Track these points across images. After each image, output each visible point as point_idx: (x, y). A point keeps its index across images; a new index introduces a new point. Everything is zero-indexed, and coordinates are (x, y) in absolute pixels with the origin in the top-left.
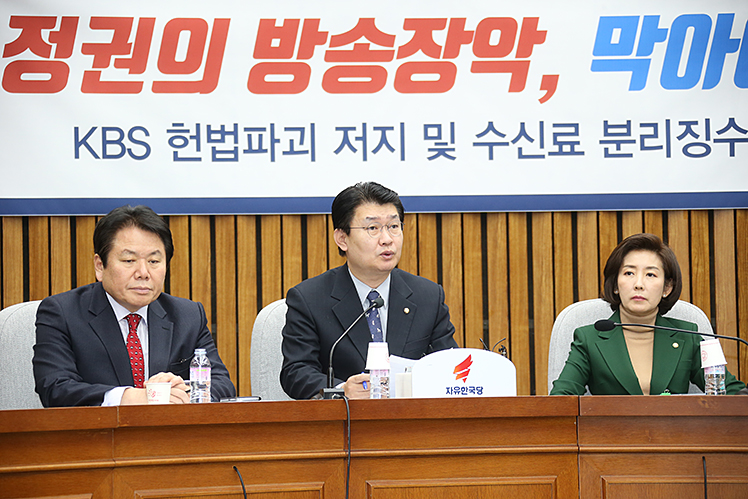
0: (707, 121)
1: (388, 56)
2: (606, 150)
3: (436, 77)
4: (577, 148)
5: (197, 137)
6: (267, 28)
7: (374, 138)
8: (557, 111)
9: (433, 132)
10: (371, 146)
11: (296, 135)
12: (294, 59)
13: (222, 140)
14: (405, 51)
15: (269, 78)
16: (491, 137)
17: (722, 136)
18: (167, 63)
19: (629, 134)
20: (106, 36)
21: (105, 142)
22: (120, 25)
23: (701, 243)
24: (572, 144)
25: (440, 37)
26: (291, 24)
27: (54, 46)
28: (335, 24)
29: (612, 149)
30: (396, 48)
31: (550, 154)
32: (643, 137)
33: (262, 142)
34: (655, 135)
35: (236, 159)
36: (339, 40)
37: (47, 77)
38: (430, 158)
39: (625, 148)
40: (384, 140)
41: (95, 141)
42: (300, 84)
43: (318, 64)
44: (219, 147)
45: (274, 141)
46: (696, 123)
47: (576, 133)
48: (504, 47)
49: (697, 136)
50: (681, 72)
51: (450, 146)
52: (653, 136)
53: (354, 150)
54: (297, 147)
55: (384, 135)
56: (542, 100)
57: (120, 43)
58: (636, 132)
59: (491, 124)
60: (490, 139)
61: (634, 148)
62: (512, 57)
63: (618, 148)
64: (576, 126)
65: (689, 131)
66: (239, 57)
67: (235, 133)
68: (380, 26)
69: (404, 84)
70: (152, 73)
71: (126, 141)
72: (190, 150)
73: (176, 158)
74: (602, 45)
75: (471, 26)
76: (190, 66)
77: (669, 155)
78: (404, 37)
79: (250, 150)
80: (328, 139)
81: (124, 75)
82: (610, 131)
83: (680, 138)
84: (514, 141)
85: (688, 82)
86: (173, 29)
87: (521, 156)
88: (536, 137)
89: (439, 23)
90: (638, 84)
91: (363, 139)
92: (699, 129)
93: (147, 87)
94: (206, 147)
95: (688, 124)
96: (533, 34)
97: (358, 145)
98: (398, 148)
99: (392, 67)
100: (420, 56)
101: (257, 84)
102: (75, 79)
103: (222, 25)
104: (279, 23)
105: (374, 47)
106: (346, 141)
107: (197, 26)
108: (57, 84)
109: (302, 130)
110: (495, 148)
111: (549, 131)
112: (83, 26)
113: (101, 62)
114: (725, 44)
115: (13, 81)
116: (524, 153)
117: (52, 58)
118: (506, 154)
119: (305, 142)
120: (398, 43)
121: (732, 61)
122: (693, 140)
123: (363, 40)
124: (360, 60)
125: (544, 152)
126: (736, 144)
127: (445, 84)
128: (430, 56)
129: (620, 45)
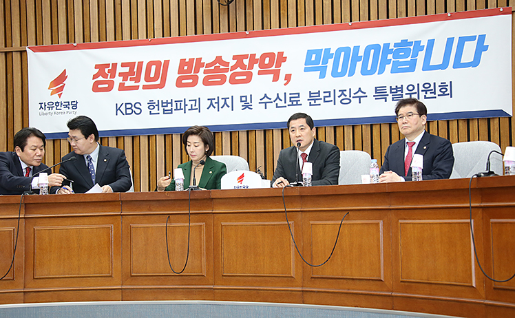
0: (350, 89)
1: (227, 71)
2: (310, 103)
3: (245, 77)
4: (299, 103)
5: (158, 105)
6: (183, 62)
7: (222, 102)
8: (291, 88)
9: (244, 99)
10: (220, 106)
11: (193, 103)
12: (192, 74)
13: (167, 106)
14: (234, 68)
15: (184, 81)
16: (266, 100)
17: (356, 95)
18: (148, 78)
19: (319, 96)
20: (126, 70)
21: (126, 109)
22: (131, 65)
24: (297, 101)
25: (246, 62)
26: (191, 60)
27: (109, 74)
28: (206, 60)
29: (313, 102)
30: (230, 67)
31: (289, 105)
32: (325, 97)
33: (181, 106)
35: (172, 113)
36: (209, 65)
37: (107, 86)
38: (243, 109)
39: (318, 102)
40: (225, 103)
41: (123, 109)
42: (194, 84)
43: (201, 75)
44: (166, 108)
45: (186, 105)
46: (345, 90)
47: (299, 97)
48: (271, 64)
49: (346, 96)
50: (339, 71)
51: (250, 104)
52: (328, 97)
53: (215, 107)
54: (194, 107)
55: (225, 101)
56: (285, 85)
57: (131, 72)
58: (322, 95)
59: (266, 94)
61: (321, 102)
62: (273, 68)
63: (315, 102)
64: (298, 94)
65: (343, 94)
66: (173, 74)
67: (171, 103)
68: (223, 58)
69: (233, 81)
70: (143, 82)
71: (133, 108)
72: (155, 111)
73: (151, 114)
74: (308, 61)
75: (258, 57)
76: (155, 79)
77: (335, 104)
78: (232, 63)
79: (176, 109)
80: (205, 104)
81: (132, 83)
82: (312, 95)
83: (339, 97)
84: (275, 101)
85: (342, 74)
86: (150, 65)
87: (277, 107)
88: (283, 98)
89: (246, 56)
90: (322, 76)
91: (218, 103)
92: (347, 93)
93: (141, 87)
94: (161, 109)
95: (342, 91)
96: (281, 58)
97: (216, 105)
98: (230, 105)
99: (228, 75)
100: (239, 70)
101: (179, 84)
102: (116, 86)
103: (167, 62)
105: (221, 67)
106: (211, 104)
107: (158, 63)
108: (109, 89)
109: (195, 100)
110: (267, 104)
111: (288, 96)
112: (119, 66)
113: (125, 79)
114: (356, 58)
115: (96, 88)
116: (278, 105)
117: (109, 79)
118: (271, 106)
119: (196, 105)
120: (231, 65)
121: (359, 65)
122: (344, 97)
123: (218, 65)
124: (217, 73)
125: (286, 105)
126: (361, 98)
127: (248, 80)
128: (243, 69)
129: (315, 61)
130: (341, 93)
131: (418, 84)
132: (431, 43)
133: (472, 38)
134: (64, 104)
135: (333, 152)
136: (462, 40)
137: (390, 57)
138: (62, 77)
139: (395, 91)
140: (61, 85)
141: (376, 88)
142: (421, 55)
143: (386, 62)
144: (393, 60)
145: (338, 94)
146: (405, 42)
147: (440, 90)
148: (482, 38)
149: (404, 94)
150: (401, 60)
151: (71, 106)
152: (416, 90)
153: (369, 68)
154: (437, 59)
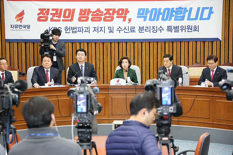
0: (157, 26)
1: (102, 15)
3: (110, 19)
4: (134, 31)
5: (70, 29)
6: (81, 10)
7: (100, 29)
8: (131, 25)
9: (110, 28)
10: (99, 31)
11: (86, 29)
12: (86, 16)
14: (105, 14)
15: (82, 19)
17: (159, 29)
18: (64, 16)
19: (143, 29)
20: (54, 12)
22: (57, 10)
23: (155, 47)
24: (134, 30)
25: (111, 12)
26: (86, 10)
27: (46, 14)
28: (93, 9)
29: (140, 31)
30: (103, 14)
31: (130, 32)
32: (146, 29)
33: (81, 30)
34: (148, 29)
35: (76, 33)
36: (94, 12)
37: (45, 19)
38: (109, 33)
39: (143, 31)
40: (101, 30)
42: (87, 20)
43: (90, 17)
44: (73, 31)
45: (83, 30)
47: (134, 29)
48: (122, 14)
50: (152, 18)
51: (113, 31)
53: (96, 31)
54: (86, 31)
55: (101, 29)
56: (128, 23)
57: (57, 13)
58: (145, 28)
59: (120, 27)
60: (120, 29)
62: (123, 15)
64: (134, 27)
65: (154, 28)
66: (77, 15)
67: (76, 28)
68: (100, 10)
69: (105, 20)
70: (62, 18)
72: (68, 31)
73: (66, 33)
74: (139, 13)
75: (116, 10)
76: (68, 17)
77: (150, 32)
78: (105, 12)
79: (78, 31)
80: (92, 29)
81: (57, 18)
82: (140, 28)
83: (152, 29)
84: (124, 30)
85: (153, 20)
86: (65, 10)
87: (125, 32)
88: (127, 29)
89: (111, 9)
90: (145, 20)
91: (98, 29)
92: (155, 28)
93: (61, 20)
94: (71, 31)
95: (153, 27)
96: (127, 11)
97: (97, 30)
98: (104, 31)
99: (103, 17)
100: (108, 15)
101: (80, 20)
102: (49, 19)
103: (74, 10)
104: (84, 10)
105: (100, 13)
106: (95, 30)
107: (69, 10)
108: (46, 20)
109: (87, 28)
110: (120, 31)
111: (130, 28)
112: (50, 10)
113: (54, 16)
114: (160, 13)
115: (39, 20)
117: (45, 16)
118: (122, 32)
119: (88, 30)
120: (104, 13)
121: (161, 16)
122: (154, 30)
123: (98, 12)
124: (97, 16)
126: (162, 31)
127: (112, 20)
128: (109, 15)
129: (142, 13)
130: (153, 28)
131: (185, 26)
132: (191, 9)
133: (207, 8)
134: (23, 26)
136: (204, 9)
137: (174, 13)
138: (22, 14)
139: (175, 28)
140: (21, 17)
141: (168, 26)
142: (187, 14)
143: (172, 16)
144: (175, 15)
145: (152, 28)
146: (180, 8)
147: (194, 29)
148: (211, 8)
149: (179, 29)
150: (178, 15)
151: (27, 27)
152: (184, 28)
153: (165, 18)
154: (193, 16)
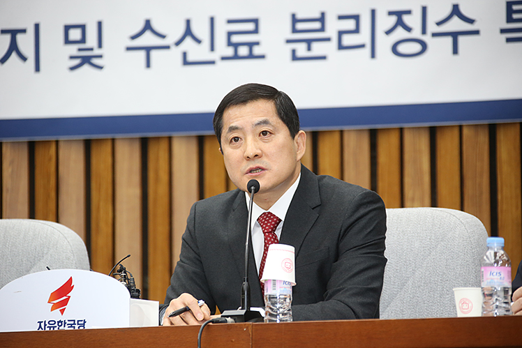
0: (424, 9)
2: (294, 52)
4: (257, 50)
9: (75, 34)
16: (148, 39)
17: (444, 28)
19: (322, 29)
24: (251, 45)
31: (224, 58)
32: (341, 33)
34: (357, 31)
38: (73, 68)
39: (318, 49)
40: (13, 47)
46: (409, 12)
47: (256, 31)
49: (409, 29)
51: (97, 52)
52: (354, 31)
55: (13, 40)
58: (333, 27)
59: (148, 22)
60: (147, 42)
61: (329, 49)
63: (309, 49)
64: (256, 21)
65: (400, 23)
77: (373, 55)
82: (300, 26)
83: (388, 32)
84: (178, 43)
87: (186, 63)
88: (204, 35)
92: (413, 21)
95: (399, 14)
98: (29, 54)
111: (222, 30)
116: (190, 58)
118: (167, 61)
122: (404, 34)
125: (215, 56)
126: (461, 39)
130: (394, 19)
135: (362, 211)
141: (509, 6)
145: (384, 22)
